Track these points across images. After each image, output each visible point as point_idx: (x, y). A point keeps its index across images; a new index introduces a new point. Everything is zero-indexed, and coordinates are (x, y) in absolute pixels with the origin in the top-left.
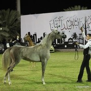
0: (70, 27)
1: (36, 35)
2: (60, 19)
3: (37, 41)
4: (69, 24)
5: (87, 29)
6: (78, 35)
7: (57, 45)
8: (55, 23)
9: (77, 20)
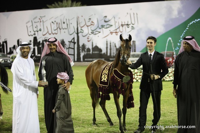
0: (56, 32)
1: (6, 42)
2: (41, 20)
3: (9, 51)
4: (54, 26)
5: (80, 35)
6: (67, 43)
7: (36, 57)
8: (35, 25)
9: (65, 21)
